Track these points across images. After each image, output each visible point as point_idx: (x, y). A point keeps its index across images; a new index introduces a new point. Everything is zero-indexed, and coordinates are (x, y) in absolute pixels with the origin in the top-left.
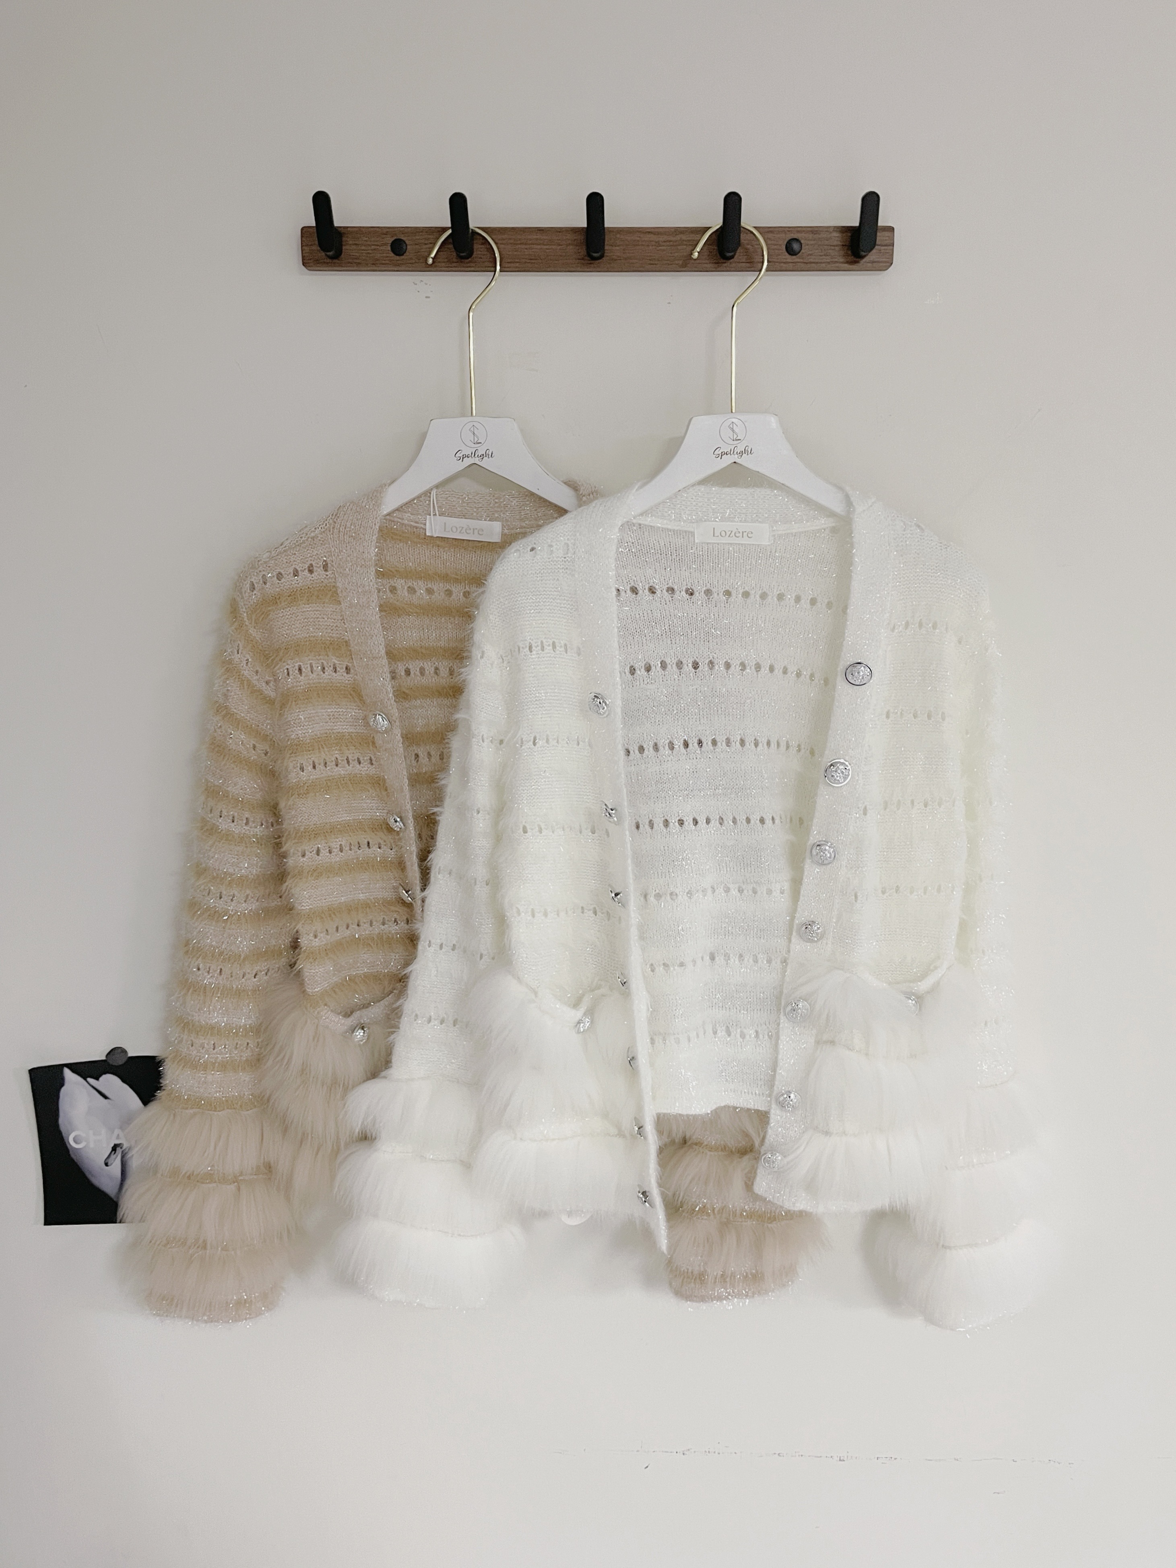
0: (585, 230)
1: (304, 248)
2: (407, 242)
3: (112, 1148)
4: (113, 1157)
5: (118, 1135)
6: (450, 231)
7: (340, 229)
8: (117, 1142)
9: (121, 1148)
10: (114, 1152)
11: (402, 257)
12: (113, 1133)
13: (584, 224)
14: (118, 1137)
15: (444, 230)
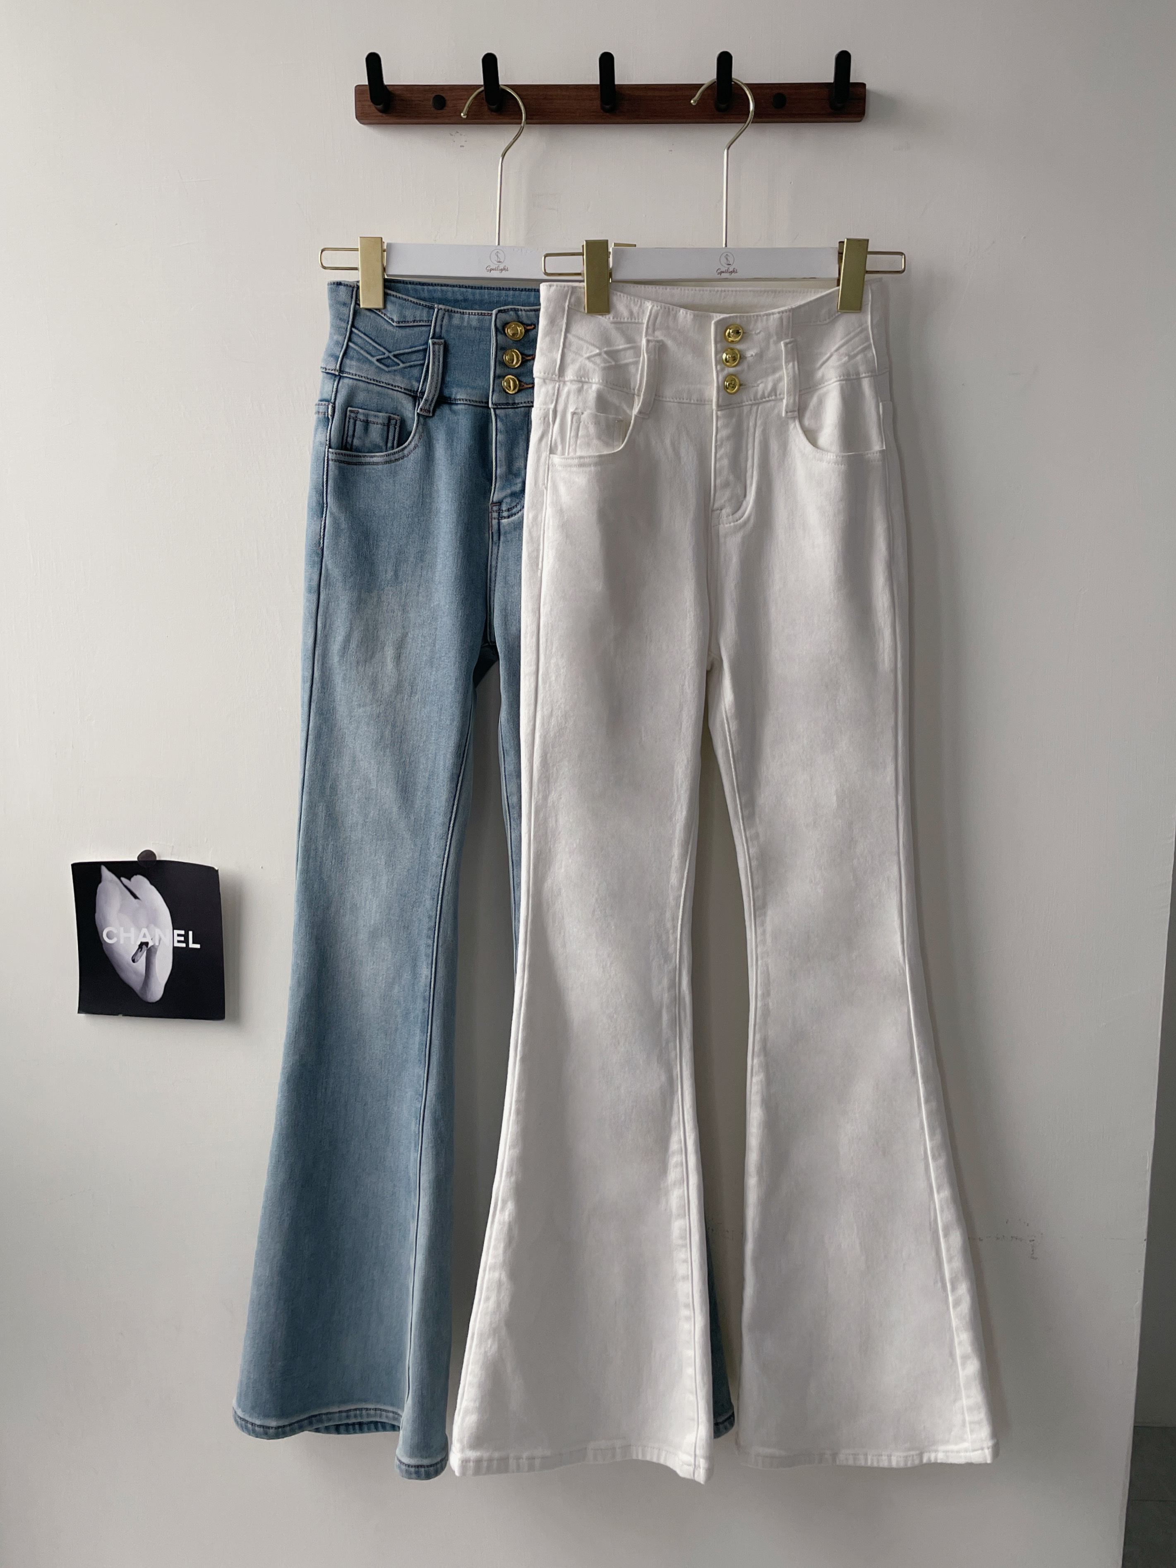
0: (599, 87)
1: (357, 103)
2: (446, 98)
3: (139, 946)
4: (139, 954)
5: (145, 934)
6: (482, 88)
7: (388, 87)
8: (144, 940)
9: (147, 946)
10: (140, 950)
11: (442, 111)
12: (139, 929)
13: (598, 83)
14: (144, 936)
15: (479, 86)
